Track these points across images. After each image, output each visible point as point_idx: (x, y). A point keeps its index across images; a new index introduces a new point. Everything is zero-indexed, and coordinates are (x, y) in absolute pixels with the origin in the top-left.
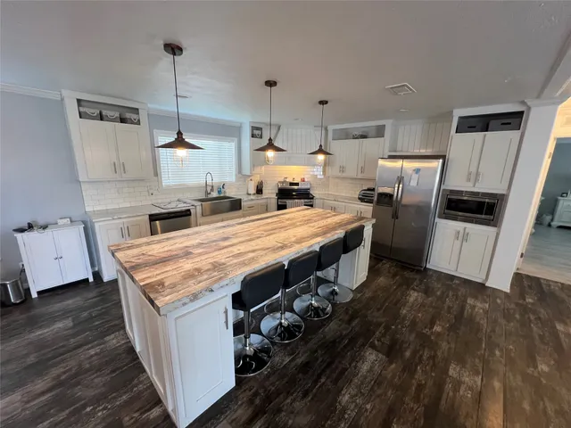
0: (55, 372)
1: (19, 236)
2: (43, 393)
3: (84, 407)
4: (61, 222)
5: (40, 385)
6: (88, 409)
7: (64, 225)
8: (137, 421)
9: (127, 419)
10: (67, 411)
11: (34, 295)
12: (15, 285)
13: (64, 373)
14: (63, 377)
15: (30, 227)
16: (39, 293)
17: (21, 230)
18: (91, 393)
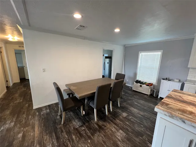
0: (146, 114)
1: (162, 80)
2: (140, 115)
3: (142, 124)
4: (175, 80)
5: (142, 113)
6: (142, 126)
7: (176, 82)
8: (145, 140)
9: (145, 137)
10: (139, 122)
11: (159, 97)
12: (156, 92)
13: (147, 116)
14: (146, 116)
15: (166, 79)
16: (160, 97)
17: (163, 79)
18: (146, 124)
